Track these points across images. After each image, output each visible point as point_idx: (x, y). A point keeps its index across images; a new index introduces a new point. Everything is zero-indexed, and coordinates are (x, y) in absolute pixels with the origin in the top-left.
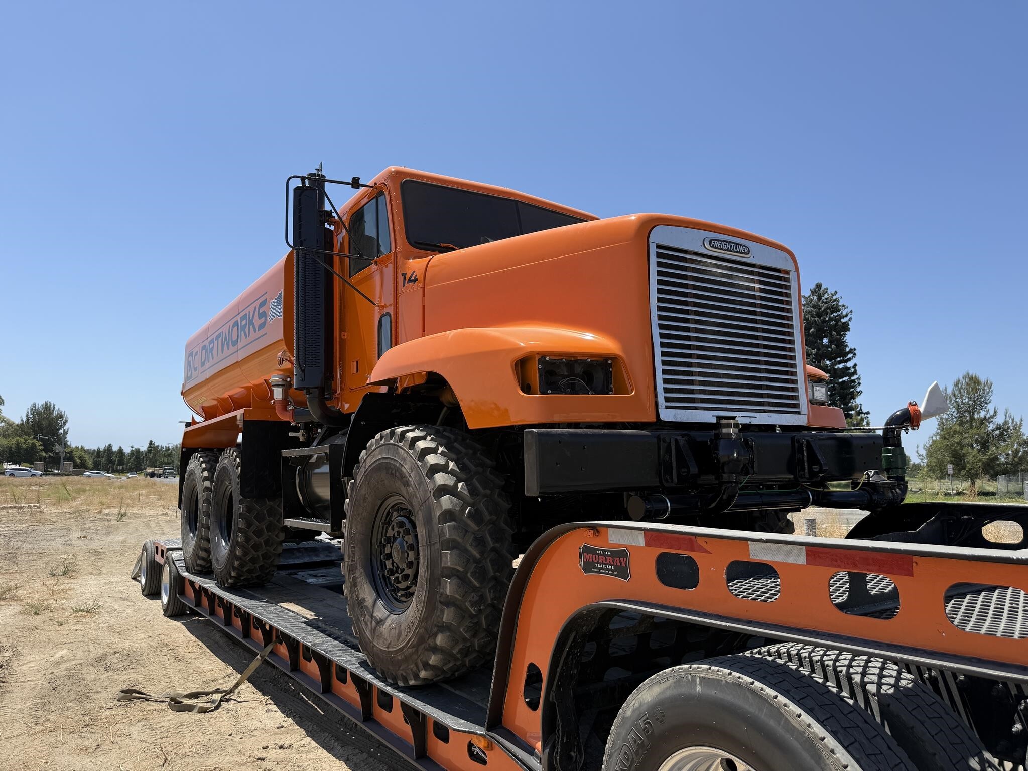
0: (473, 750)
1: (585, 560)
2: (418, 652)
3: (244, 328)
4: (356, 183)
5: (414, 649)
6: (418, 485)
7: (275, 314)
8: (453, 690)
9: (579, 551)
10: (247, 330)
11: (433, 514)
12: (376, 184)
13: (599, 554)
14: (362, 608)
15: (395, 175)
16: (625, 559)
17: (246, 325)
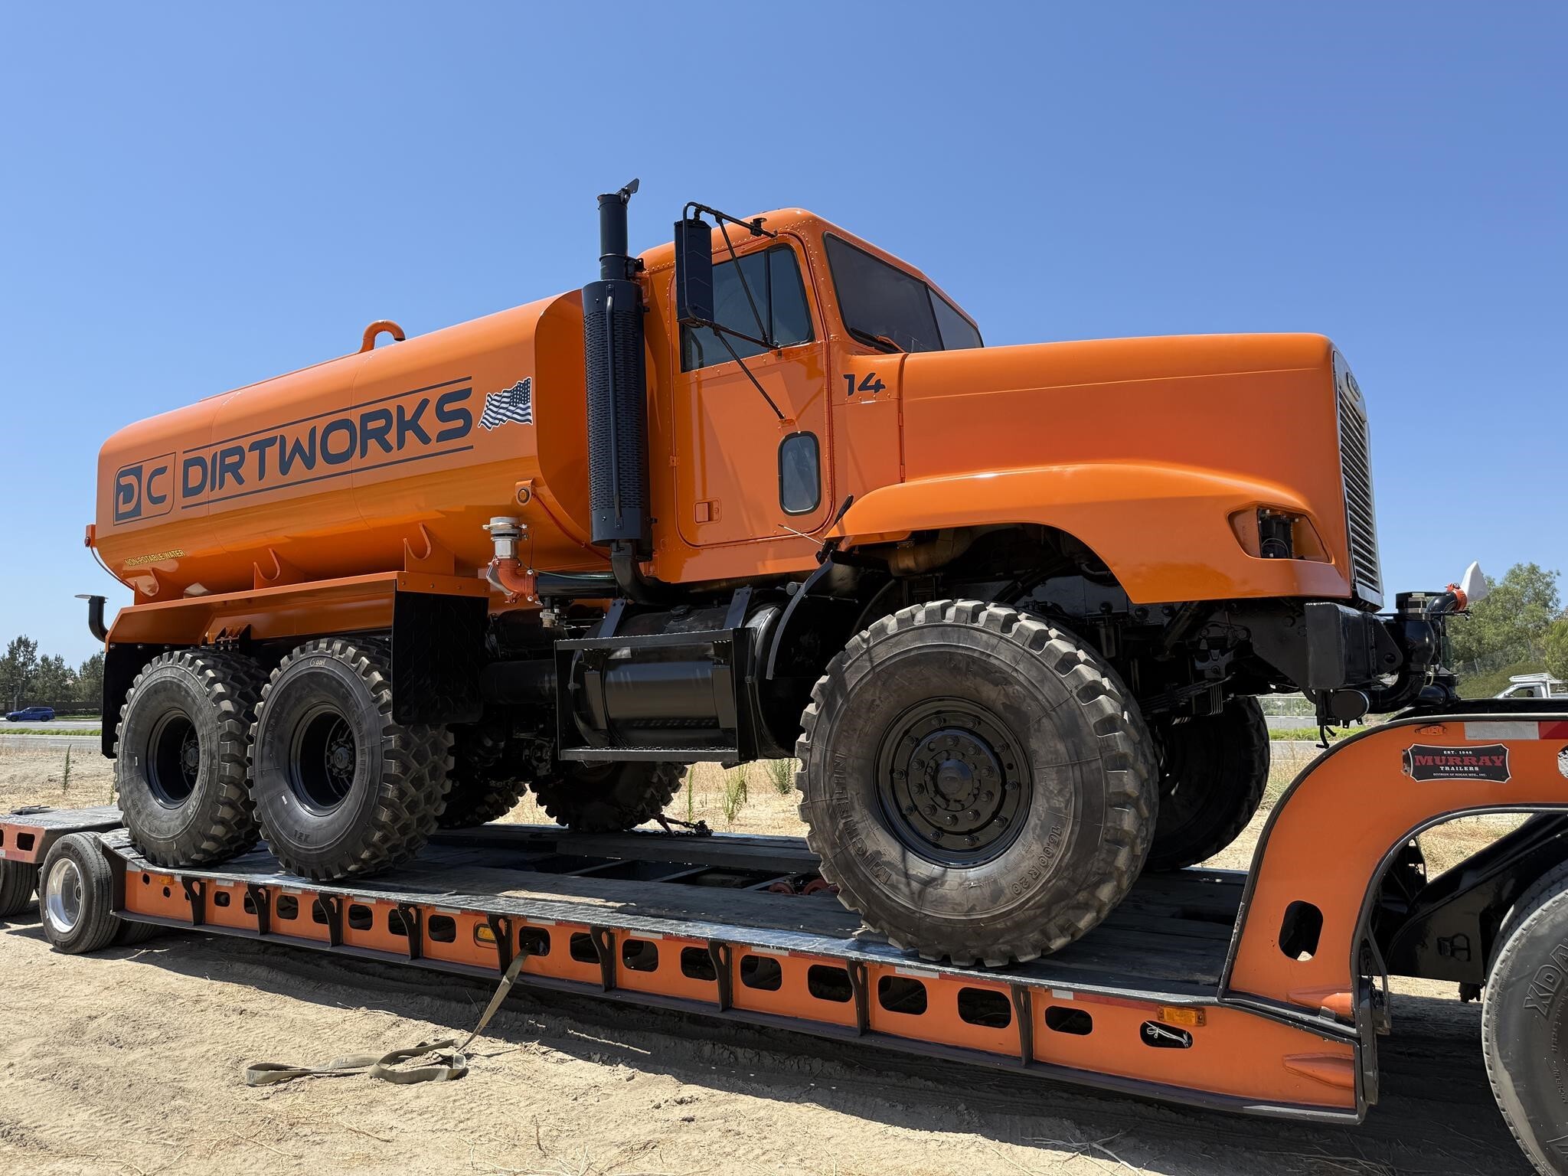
0: (1149, 1032)
1: (1418, 764)
2: (1049, 914)
3: (380, 435)
4: (756, 227)
5: (1039, 911)
6: (1038, 681)
7: (503, 415)
9: (1404, 753)
10: (392, 437)
11: (1081, 721)
12: (776, 232)
13: (1447, 755)
14: (877, 864)
15: (813, 224)
16: (1501, 757)
17: (387, 428)
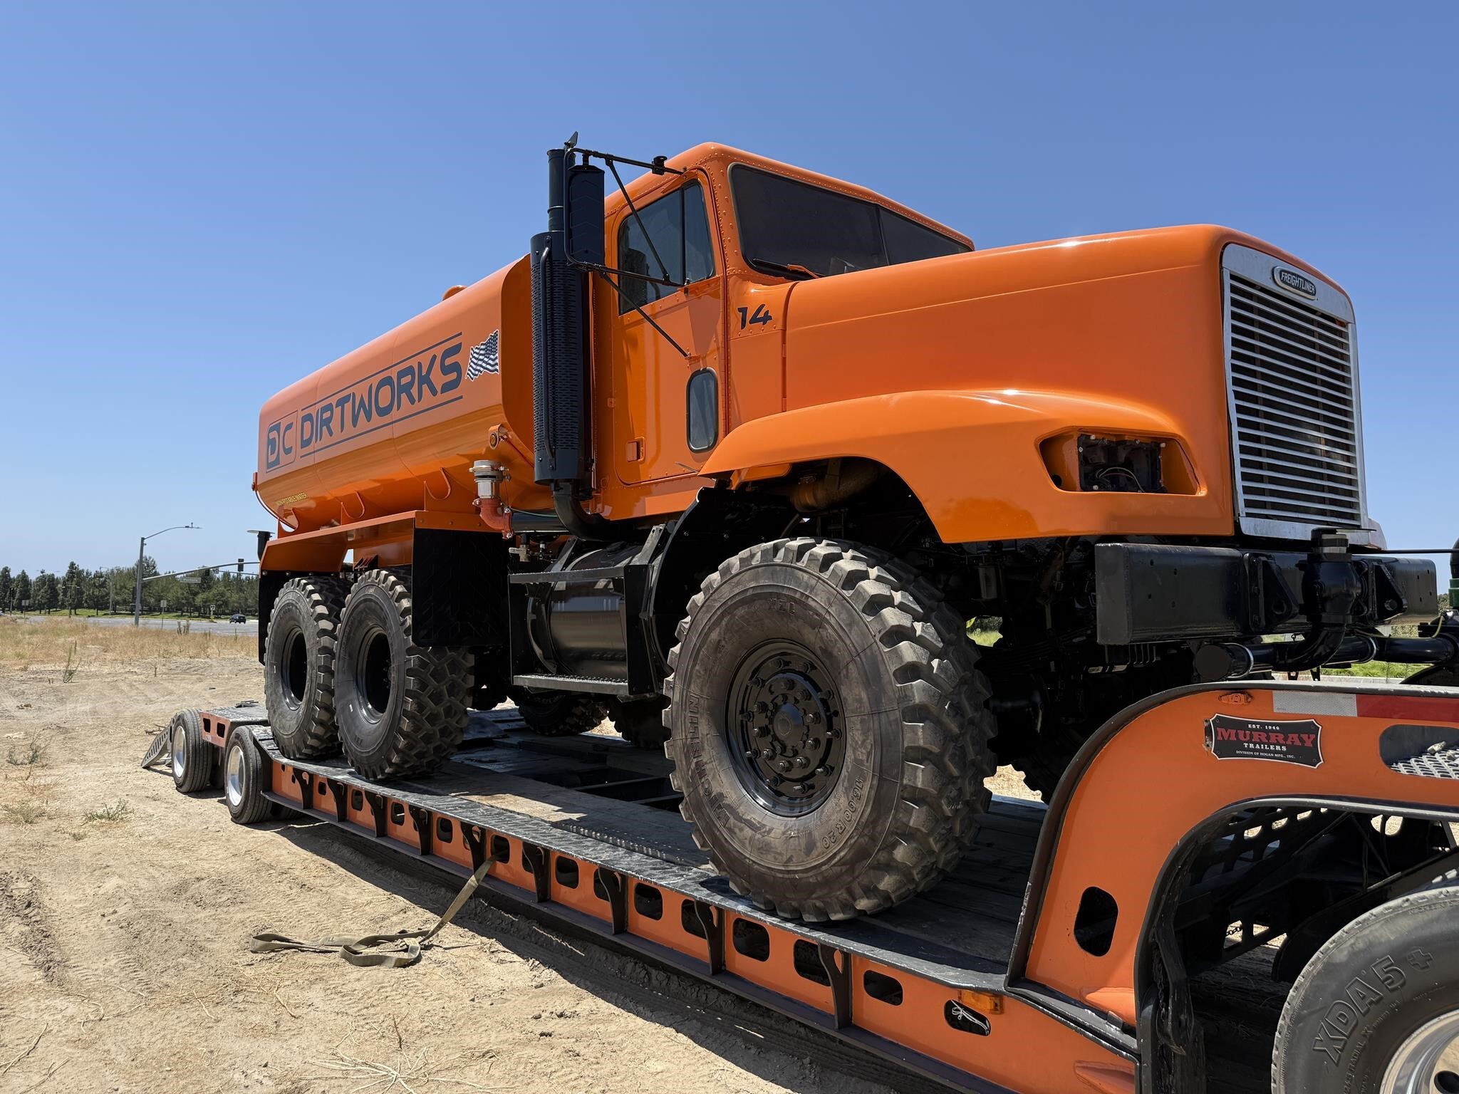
0: (954, 1013)
1: (1220, 738)
2: (853, 872)
3: (406, 389)
4: (658, 165)
5: (844, 868)
6: (846, 625)
7: (481, 366)
8: (891, 928)
9: (1206, 724)
10: (414, 391)
11: (882, 669)
12: (685, 169)
13: (1252, 730)
14: (720, 807)
15: (723, 157)
16: (1313, 736)
17: (411, 384)
